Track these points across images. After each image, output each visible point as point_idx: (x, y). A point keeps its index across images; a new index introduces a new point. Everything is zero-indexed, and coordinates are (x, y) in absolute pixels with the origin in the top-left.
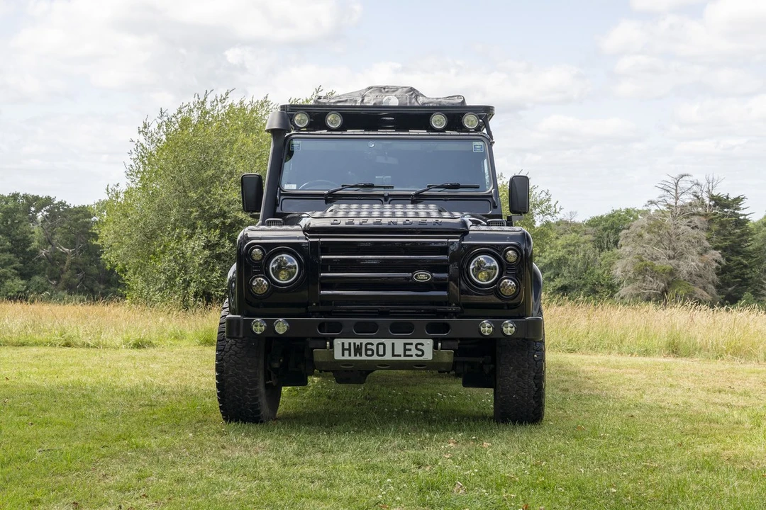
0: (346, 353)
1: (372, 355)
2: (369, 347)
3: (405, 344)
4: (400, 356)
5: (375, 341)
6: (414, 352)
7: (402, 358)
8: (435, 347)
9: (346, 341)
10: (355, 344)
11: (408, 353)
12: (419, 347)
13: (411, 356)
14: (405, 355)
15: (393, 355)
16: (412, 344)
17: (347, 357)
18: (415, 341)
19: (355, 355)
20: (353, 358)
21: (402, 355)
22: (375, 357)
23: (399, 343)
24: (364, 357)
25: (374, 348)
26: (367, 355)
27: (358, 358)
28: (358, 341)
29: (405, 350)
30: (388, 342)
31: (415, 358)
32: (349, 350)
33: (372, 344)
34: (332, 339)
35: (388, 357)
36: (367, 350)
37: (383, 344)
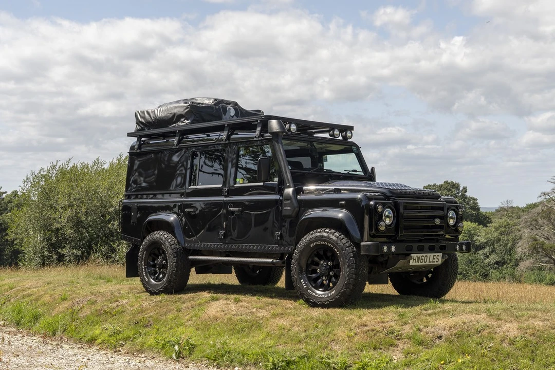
2: (422, 258)
3: (434, 256)
4: (431, 262)
5: (424, 255)
6: (436, 260)
8: (442, 258)
9: (415, 255)
11: (434, 260)
12: (438, 257)
13: (434, 262)
14: (433, 262)
15: (429, 262)
16: (436, 256)
17: (414, 264)
18: (437, 254)
20: (416, 264)
22: (423, 263)
23: (432, 255)
24: (420, 264)
25: (424, 258)
26: (421, 262)
27: (418, 264)
28: (419, 255)
29: (434, 259)
30: (428, 255)
31: (436, 263)
32: (415, 260)
33: (423, 256)
34: (410, 254)
35: (427, 263)
36: (421, 259)
37: (427, 256)
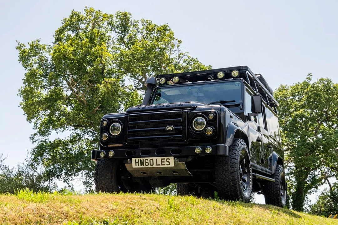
0: (137, 164)
1: (148, 165)
4: (160, 165)
5: (149, 158)
6: (166, 163)
7: (161, 166)
9: (137, 159)
10: (140, 160)
11: (163, 163)
12: (168, 160)
15: (157, 165)
16: (164, 159)
17: (137, 166)
18: (166, 158)
19: (141, 166)
20: (140, 167)
21: (161, 165)
23: (159, 159)
24: (145, 166)
25: (149, 161)
27: (142, 167)
28: (142, 159)
30: (154, 159)
31: (166, 166)
33: (148, 160)
34: (131, 158)
35: (155, 166)
36: (146, 162)
37: (152, 159)
